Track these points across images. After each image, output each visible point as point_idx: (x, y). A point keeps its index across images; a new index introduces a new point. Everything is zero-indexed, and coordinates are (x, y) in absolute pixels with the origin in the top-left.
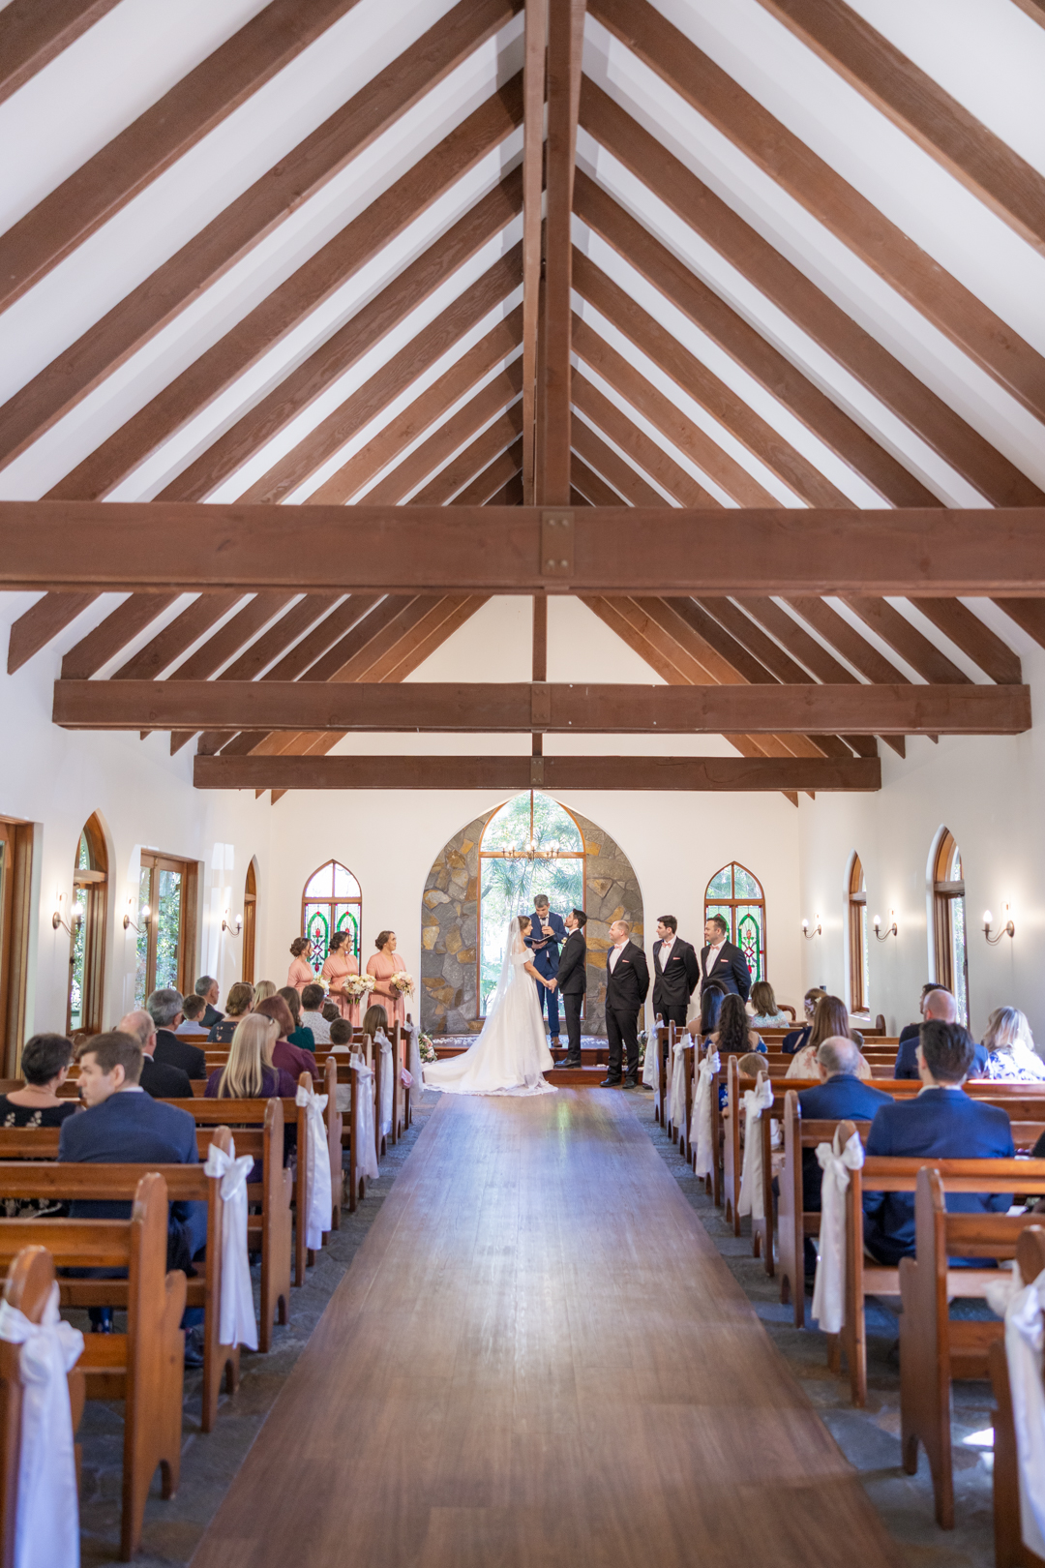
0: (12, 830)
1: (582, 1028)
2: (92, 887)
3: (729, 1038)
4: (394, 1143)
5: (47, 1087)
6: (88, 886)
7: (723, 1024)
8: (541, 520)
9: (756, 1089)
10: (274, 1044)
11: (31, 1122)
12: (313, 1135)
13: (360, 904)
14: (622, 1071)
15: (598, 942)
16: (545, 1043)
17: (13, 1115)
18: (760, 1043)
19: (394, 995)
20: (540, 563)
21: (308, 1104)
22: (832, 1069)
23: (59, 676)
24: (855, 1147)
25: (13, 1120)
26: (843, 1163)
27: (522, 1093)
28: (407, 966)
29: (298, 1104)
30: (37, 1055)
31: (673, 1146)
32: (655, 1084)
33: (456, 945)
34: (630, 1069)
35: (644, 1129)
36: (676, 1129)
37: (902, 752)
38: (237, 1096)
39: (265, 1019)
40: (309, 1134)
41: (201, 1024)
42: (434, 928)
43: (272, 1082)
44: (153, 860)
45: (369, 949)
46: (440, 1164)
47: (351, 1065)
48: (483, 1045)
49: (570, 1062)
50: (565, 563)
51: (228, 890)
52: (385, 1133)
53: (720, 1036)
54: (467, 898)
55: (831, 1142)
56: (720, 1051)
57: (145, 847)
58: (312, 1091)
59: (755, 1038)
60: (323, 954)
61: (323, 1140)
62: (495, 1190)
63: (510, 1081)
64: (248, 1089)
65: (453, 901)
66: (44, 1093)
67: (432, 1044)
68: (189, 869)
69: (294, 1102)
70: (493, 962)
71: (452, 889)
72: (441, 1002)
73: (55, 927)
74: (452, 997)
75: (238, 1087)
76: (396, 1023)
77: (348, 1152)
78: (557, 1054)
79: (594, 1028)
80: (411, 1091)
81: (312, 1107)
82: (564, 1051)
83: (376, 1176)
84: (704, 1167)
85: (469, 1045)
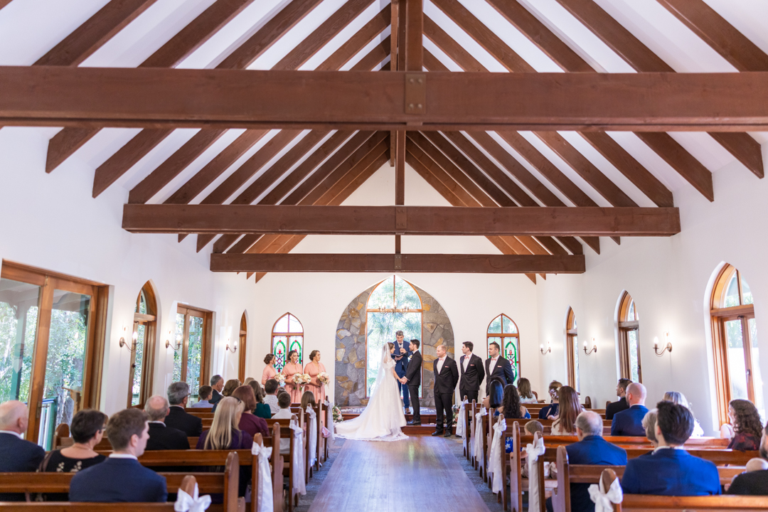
0: (96, 289)
1: (421, 404)
2: (148, 324)
3: (509, 410)
4: (317, 470)
5: (87, 444)
6: (144, 323)
7: (506, 402)
8: (405, 80)
9: (534, 442)
10: (240, 416)
11: (74, 468)
12: (262, 473)
13: (303, 336)
14: (444, 427)
15: (429, 357)
16: (402, 412)
17: (63, 464)
18: (527, 413)
19: (318, 385)
20: (405, 105)
21: (259, 453)
22: (586, 432)
23: (127, 202)
24: (617, 488)
25: (62, 467)
26: (608, 498)
27: (389, 439)
28: (327, 368)
29: (253, 453)
30: (80, 424)
31: (476, 472)
32: (464, 436)
33: (354, 359)
34: (448, 426)
35: (457, 461)
36: (477, 463)
37: (598, 250)
38: (215, 448)
39: (236, 400)
40: (260, 472)
41: (210, 402)
42: (342, 350)
43: (238, 440)
44: (185, 309)
45: (307, 360)
46: (343, 483)
47: (290, 427)
48: (368, 413)
49: (416, 422)
50: (420, 106)
51: (230, 329)
52: (312, 465)
53: (504, 409)
54: (360, 333)
55: (598, 484)
56: (505, 417)
57: (180, 302)
58: (262, 444)
59: (524, 410)
60: (282, 363)
61: (268, 476)
62: (375, 500)
63: (383, 433)
64: (222, 444)
65: (352, 335)
66: (85, 449)
67: (341, 412)
68: (207, 316)
69: (251, 452)
70: (373, 369)
71: (352, 329)
72: (346, 389)
73: (121, 346)
74: (352, 386)
75: (216, 442)
76: (319, 401)
77: (288, 479)
78: (408, 417)
79: (428, 403)
80: (328, 439)
81: (262, 455)
82: (411, 416)
83: (305, 493)
84: (497, 487)
85: (361, 413)
